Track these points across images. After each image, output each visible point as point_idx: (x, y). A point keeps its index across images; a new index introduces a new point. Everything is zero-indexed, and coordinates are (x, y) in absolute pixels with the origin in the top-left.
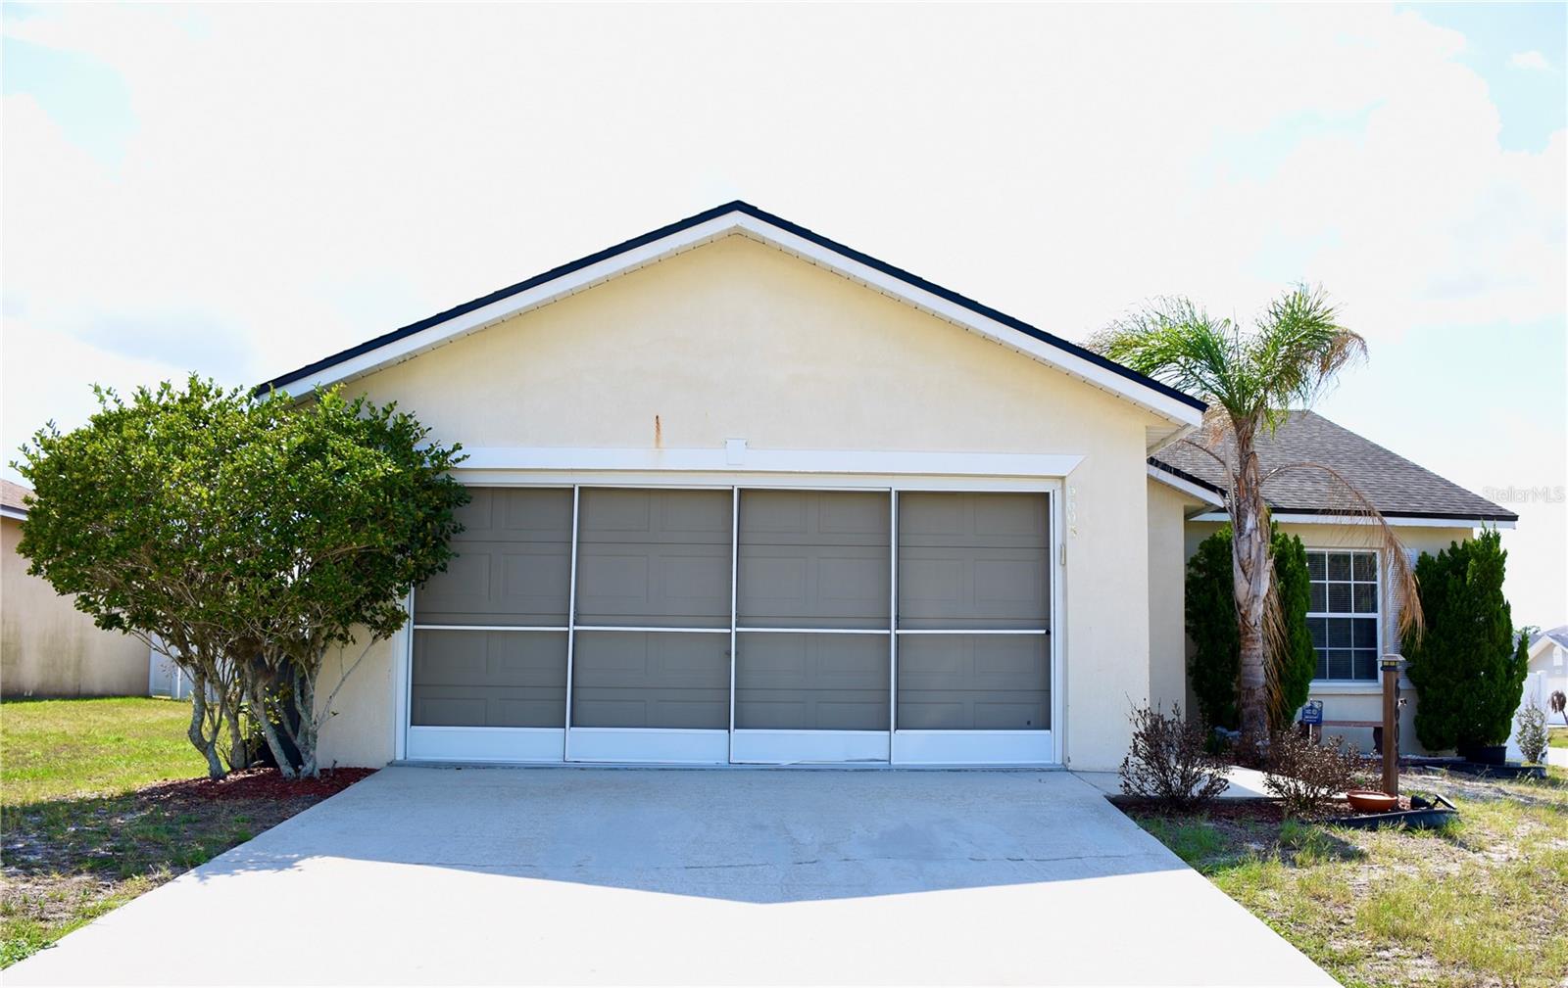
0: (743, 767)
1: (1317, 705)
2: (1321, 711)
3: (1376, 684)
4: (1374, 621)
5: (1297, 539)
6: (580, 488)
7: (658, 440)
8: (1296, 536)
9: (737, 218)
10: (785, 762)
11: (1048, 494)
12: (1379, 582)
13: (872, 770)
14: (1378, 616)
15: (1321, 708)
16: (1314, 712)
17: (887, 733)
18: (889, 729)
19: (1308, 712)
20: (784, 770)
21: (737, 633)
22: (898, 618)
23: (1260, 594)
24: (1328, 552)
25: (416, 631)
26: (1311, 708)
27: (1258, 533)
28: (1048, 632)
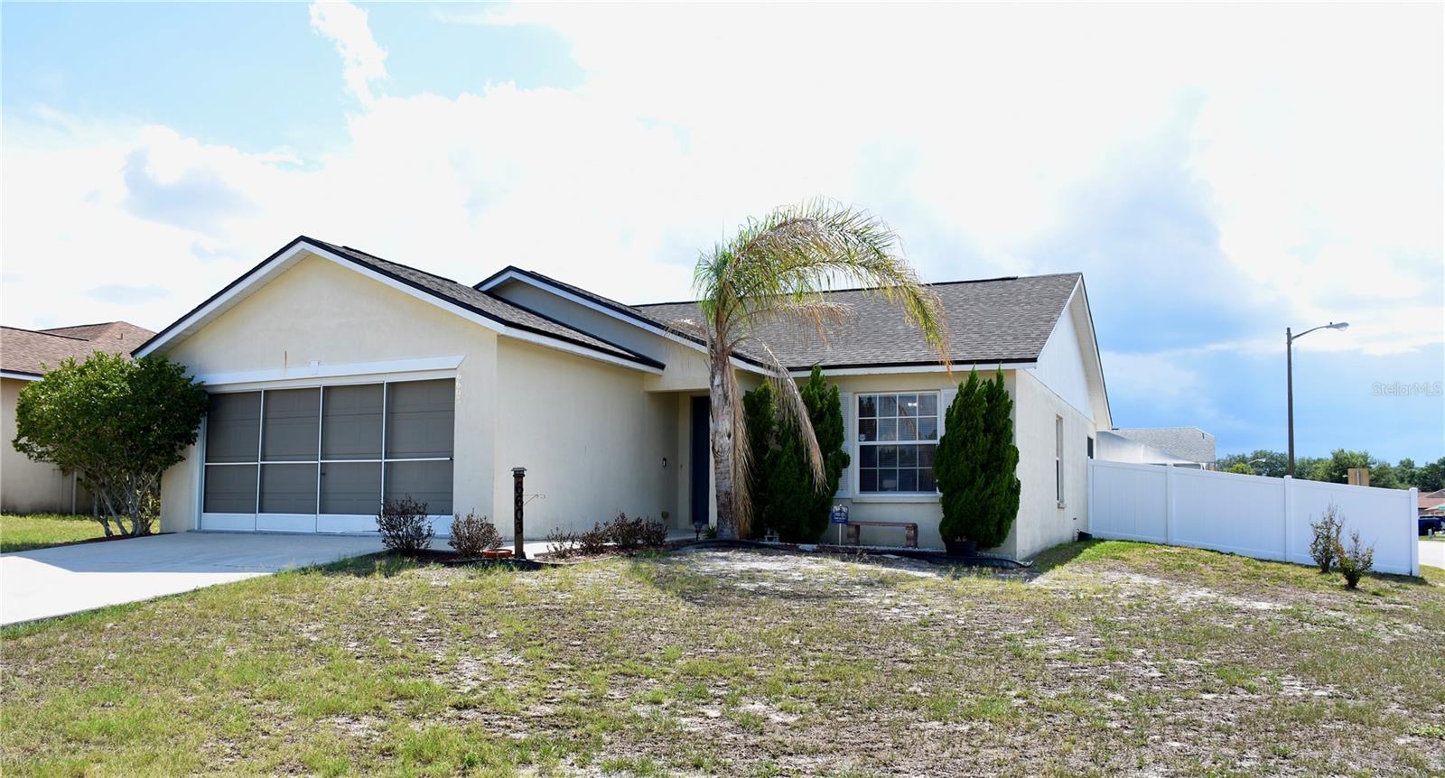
0: (321, 534)
1: (845, 510)
4: (934, 445)
6: (265, 391)
7: (286, 364)
9: (302, 245)
10: (338, 532)
11: (457, 379)
12: (938, 417)
14: (937, 442)
16: (843, 514)
19: (837, 514)
20: (337, 535)
21: (321, 463)
22: (386, 453)
23: (720, 430)
24: (897, 394)
25: (206, 466)
26: (841, 511)
27: (721, 388)
28: (451, 459)
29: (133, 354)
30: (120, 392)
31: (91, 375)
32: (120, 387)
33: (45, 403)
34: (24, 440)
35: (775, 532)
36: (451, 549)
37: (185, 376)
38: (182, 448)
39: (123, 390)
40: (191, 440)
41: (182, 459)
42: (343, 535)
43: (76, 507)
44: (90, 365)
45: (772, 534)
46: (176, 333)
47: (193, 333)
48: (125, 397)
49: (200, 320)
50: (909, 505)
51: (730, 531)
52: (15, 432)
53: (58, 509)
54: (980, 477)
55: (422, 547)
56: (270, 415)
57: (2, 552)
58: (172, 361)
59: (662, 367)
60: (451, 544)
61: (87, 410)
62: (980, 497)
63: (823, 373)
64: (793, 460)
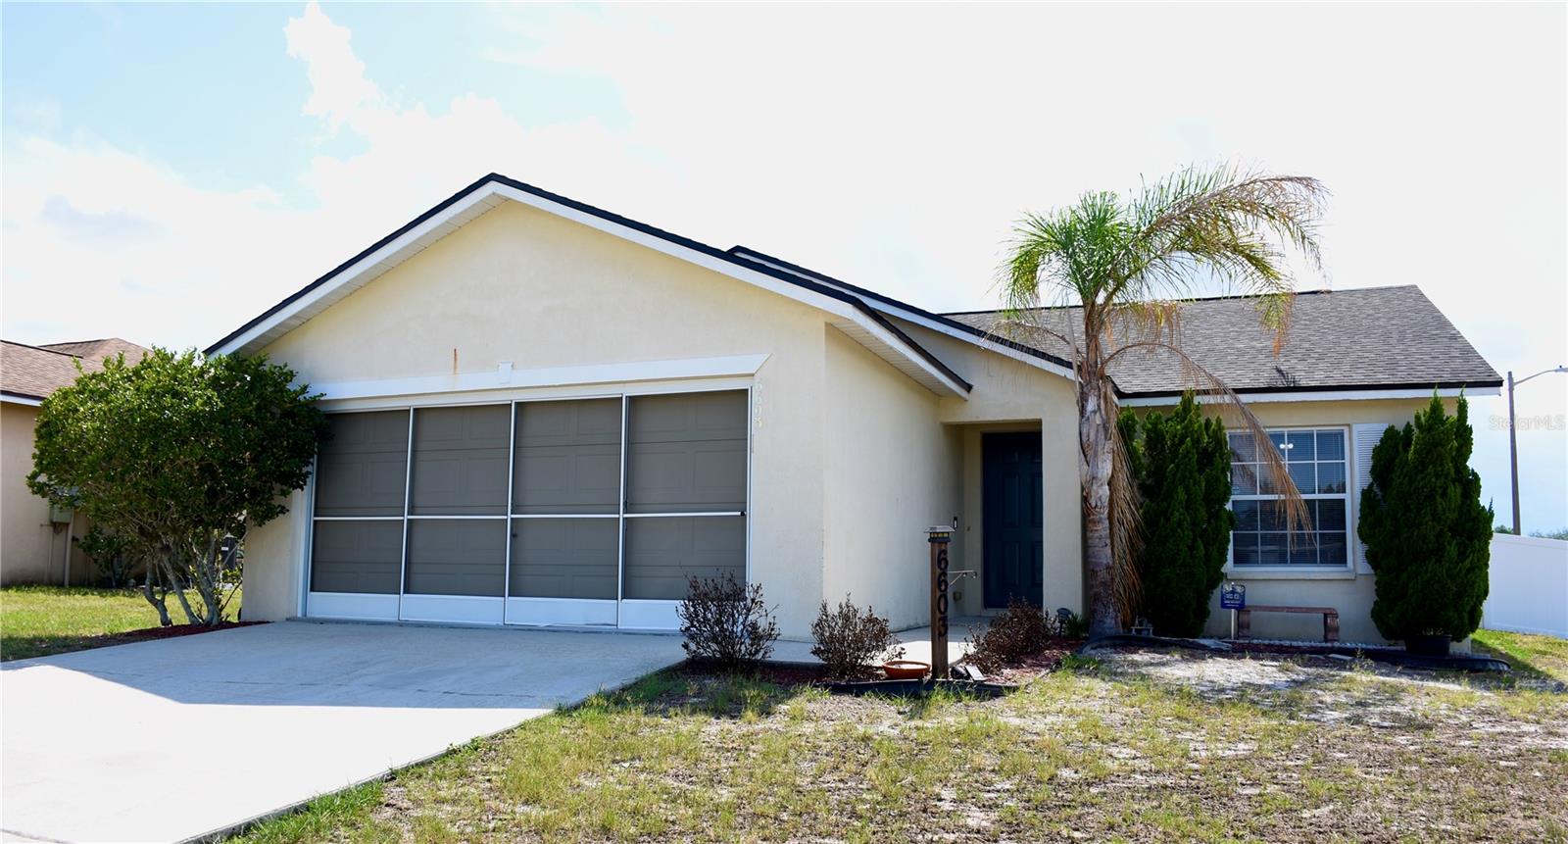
0: (514, 627)
1: (1239, 589)
2: (1244, 595)
3: (1344, 569)
4: (1343, 501)
5: (1219, 421)
6: (415, 409)
7: (455, 368)
8: (1218, 418)
9: (493, 187)
10: (542, 625)
11: (747, 390)
12: (1347, 461)
13: (596, 632)
14: (1346, 496)
15: (1244, 592)
16: (1237, 596)
17: (615, 601)
18: (617, 599)
19: (1229, 596)
20: (543, 630)
21: (512, 519)
22: (625, 503)
23: (1099, 475)
24: (1286, 430)
25: (315, 521)
26: (1233, 592)
27: (1098, 414)
28: (743, 514)
29: (209, 351)
30: (205, 404)
31: (149, 381)
32: (202, 398)
33: (85, 419)
34: (43, 478)
35: (1145, 623)
36: (816, 660)
37: (292, 387)
38: (284, 493)
39: (209, 401)
40: (294, 481)
41: (284, 510)
42: (551, 631)
43: (70, 575)
44: (146, 365)
45: (1141, 624)
46: (277, 322)
47: (303, 321)
48: (211, 412)
49: (317, 302)
50: (1309, 583)
51: (1113, 622)
52: (31, 467)
53: (46, 578)
54: (1450, 544)
55: (759, 656)
56: (422, 446)
57: (5, 659)
58: (274, 360)
59: (969, 388)
60: (816, 652)
61: (155, 429)
62: (1456, 572)
63: (1197, 400)
64: (1185, 520)
